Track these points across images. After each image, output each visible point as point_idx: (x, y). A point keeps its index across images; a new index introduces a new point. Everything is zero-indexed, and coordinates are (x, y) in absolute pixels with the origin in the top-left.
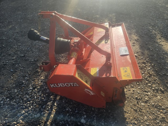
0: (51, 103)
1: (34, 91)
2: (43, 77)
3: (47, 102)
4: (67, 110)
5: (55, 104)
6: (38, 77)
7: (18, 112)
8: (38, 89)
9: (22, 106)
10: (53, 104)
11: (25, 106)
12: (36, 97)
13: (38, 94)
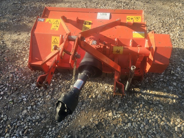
0: (144, 96)
1: (132, 120)
2: (108, 115)
3: (144, 100)
4: (147, 81)
5: (145, 92)
6: (109, 121)
7: (165, 129)
8: (129, 116)
9: (156, 128)
10: (144, 94)
11: (155, 124)
12: (141, 114)
13: (137, 113)
